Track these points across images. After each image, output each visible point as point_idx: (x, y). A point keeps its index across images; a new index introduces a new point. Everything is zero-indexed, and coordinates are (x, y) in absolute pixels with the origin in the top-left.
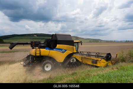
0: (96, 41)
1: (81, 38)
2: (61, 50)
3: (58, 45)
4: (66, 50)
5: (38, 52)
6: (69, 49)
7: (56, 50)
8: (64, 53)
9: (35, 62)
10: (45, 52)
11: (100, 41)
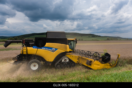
0: (114, 39)
1: (98, 36)
2: (51, 48)
3: (47, 44)
4: (56, 49)
5: (25, 51)
6: (60, 48)
7: (45, 48)
8: (54, 52)
9: (24, 61)
10: (32, 50)
11: (119, 39)
